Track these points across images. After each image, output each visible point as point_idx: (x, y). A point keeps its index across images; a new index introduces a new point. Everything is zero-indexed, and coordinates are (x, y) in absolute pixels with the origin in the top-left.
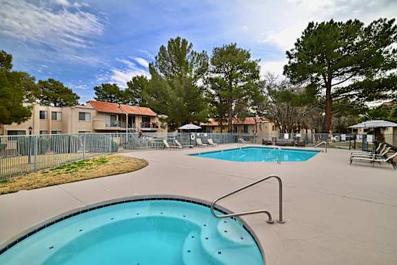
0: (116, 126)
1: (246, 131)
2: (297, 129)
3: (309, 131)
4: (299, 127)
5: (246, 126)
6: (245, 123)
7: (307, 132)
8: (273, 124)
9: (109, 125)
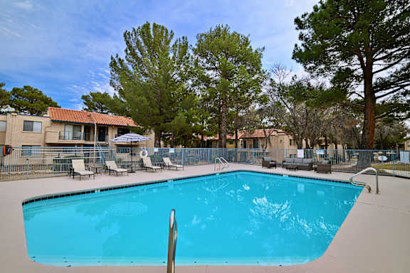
0: (80, 138)
1: (256, 146)
2: (324, 144)
3: (340, 147)
4: (326, 141)
5: (256, 140)
6: (254, 135)
7: (336, 148)
8: (291, 138)
9: (71, 137)
